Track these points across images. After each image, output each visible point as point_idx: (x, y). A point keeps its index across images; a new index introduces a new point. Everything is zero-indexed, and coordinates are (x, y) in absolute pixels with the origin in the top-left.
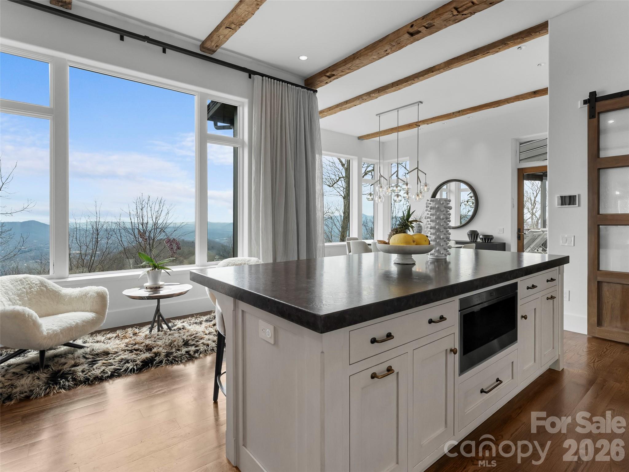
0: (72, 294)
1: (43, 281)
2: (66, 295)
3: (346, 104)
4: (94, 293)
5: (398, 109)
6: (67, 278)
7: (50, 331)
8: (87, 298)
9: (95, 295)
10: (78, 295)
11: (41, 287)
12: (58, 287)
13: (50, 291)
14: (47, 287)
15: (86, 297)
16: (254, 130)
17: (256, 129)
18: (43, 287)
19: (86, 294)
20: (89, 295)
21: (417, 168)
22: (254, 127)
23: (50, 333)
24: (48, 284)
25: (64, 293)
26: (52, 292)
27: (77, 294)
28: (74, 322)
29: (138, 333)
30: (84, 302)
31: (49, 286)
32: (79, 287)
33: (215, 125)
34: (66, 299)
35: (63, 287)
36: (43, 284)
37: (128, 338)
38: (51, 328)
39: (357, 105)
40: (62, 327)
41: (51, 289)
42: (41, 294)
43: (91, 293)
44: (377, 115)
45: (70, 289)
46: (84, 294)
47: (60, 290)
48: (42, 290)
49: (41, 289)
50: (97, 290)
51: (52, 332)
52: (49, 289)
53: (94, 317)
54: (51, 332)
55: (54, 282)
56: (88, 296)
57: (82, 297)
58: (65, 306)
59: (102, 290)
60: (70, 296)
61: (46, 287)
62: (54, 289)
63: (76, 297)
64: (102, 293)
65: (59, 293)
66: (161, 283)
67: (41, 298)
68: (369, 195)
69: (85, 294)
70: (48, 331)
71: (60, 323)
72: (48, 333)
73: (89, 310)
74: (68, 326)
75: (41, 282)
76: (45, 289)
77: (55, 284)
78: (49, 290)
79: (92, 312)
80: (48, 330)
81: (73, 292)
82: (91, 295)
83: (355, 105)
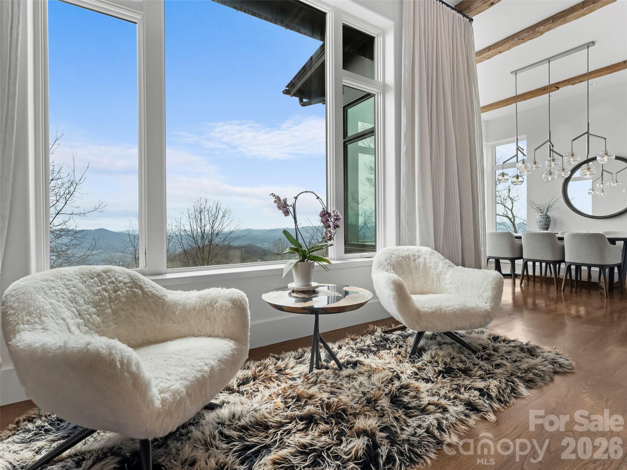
0: (187, 302)
1: (136, 278)
2: (176, 304)
3: (488, 51)
4: (226, 300)
5: (549, 60)
6: (165, 273)
7: (167, 395)
8: (215, 310)
9: (230, 305)
10: (198, 304)
11: (133, 288)
12: (160, 290)
13: (149, 297)
14: (144, 289)
15: (213, 309)
16: (405, 65)
17: (407, 63)
18: (137, 289)
19: (213, 303)
20: (218, 304)
21: (587, 133)
22: (405, 60)
23: (167, 399)
24: (145, 284)
25: (172, 301)
26: (152, 297)
27: (196, 303)
28: (206, 365)
29: (283, 369)
30: (209, 318)
31: (146, 288)
32: (196, 289)
33: (301, 100)
34: (176, 311)
35: (168, 288)
36: (136, 282)
37: (273, 379)
38: (167, 385)
39: (503, 51)
40: (187, 381)
41: (151, 292)
42: (133, 302)
43: (220, 301)
44: (512, 73)
45: (179, 292)
46: (209, 302)
47: (165, 293)
48: (135, 294)
49: (134, 292)
50: (231, 296)
51: (170, 396)
52: (146, 291)
53: (235, 349)
54: (168, 397)
55: (153, 280)
56: (216, 307)
57: (205, 309)
58: (176, 325)
59: (239, 295)
60: (184, 306)
61: (141, 288)
62: (154, 291)
63: (195, 309)
64: (240, 301)
65: (164, 300)
66: (314, 284)
67: (134, 308)
68: (502, 176)
69: (211, 302)
70: (162, 395)
71: (181, 370)
72: (163, 401)
73: (220, 333)
74: (199, 375)
75: (132, 279)
76: (140, 292)
77: (155, 283)
78: (148, 295)
79: (227, 338)
80: (163, 392)
81: (188, 299)
82: (222, 305)
83: (500, 52)
